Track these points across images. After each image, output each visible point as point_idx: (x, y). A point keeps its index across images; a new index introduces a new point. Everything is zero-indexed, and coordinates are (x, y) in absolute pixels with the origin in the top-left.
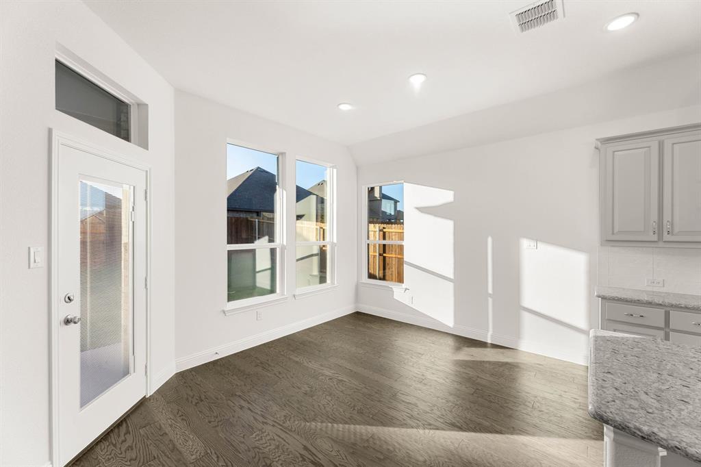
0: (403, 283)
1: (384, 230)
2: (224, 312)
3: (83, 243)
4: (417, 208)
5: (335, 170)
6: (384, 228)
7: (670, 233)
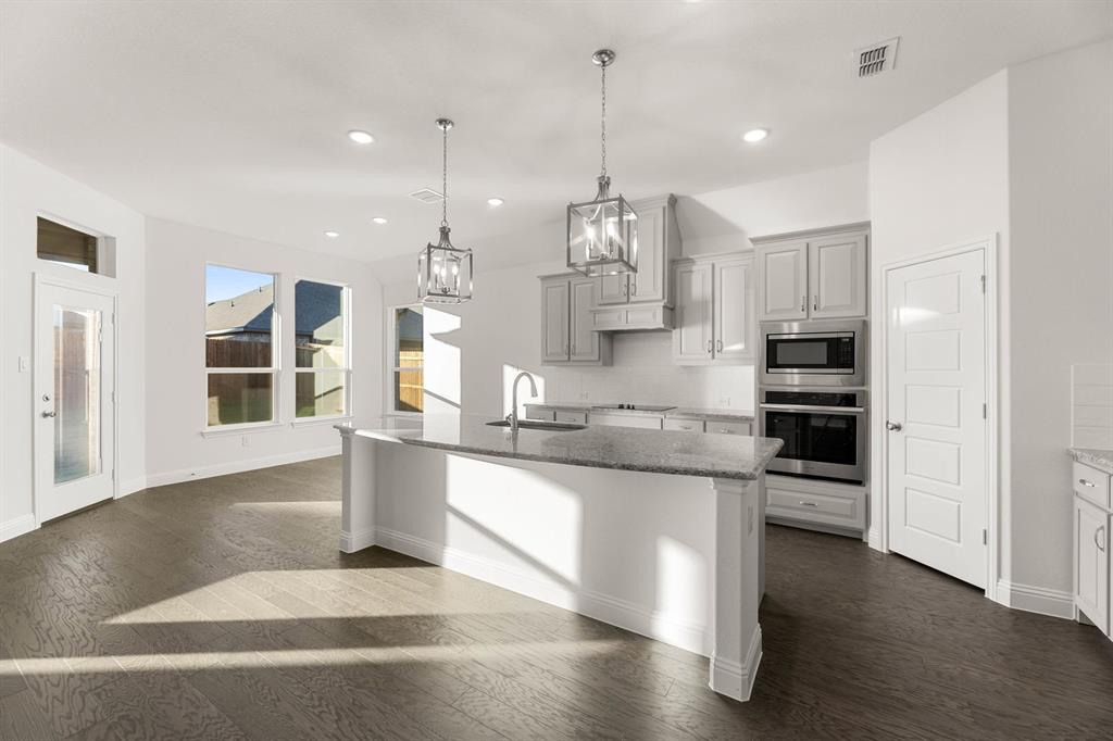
2: (202, 434)
3: (57, 370)
4: (432, 335)
5: (350, 290)
7: (574, 354)
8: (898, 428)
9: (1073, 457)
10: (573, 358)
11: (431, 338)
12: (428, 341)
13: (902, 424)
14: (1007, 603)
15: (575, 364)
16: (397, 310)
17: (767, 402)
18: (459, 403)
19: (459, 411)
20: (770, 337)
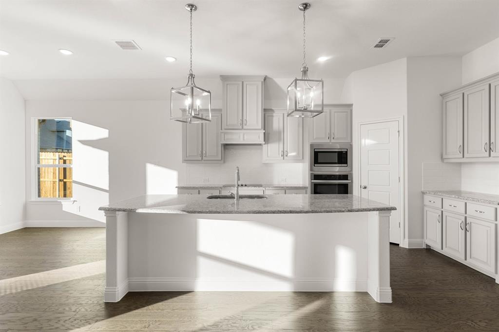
0: (72, 197)
1: (65, 158)
4: (79, 141)
6: (64, 156)
7: (205, 156)
8: (365, 188)
9: (423, 193)
10: (204, 158)
11: (79, 143)
12: (75, 145)
13: (367, 186)
14: (407, 247)
15: (206, 162)
16: (39, 120)
17: (315, 180)
18: (107, 189)
19: (107, 194)
20: (315, 150)
